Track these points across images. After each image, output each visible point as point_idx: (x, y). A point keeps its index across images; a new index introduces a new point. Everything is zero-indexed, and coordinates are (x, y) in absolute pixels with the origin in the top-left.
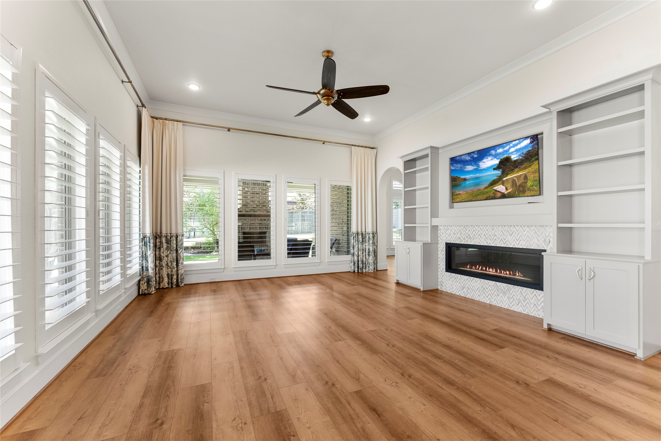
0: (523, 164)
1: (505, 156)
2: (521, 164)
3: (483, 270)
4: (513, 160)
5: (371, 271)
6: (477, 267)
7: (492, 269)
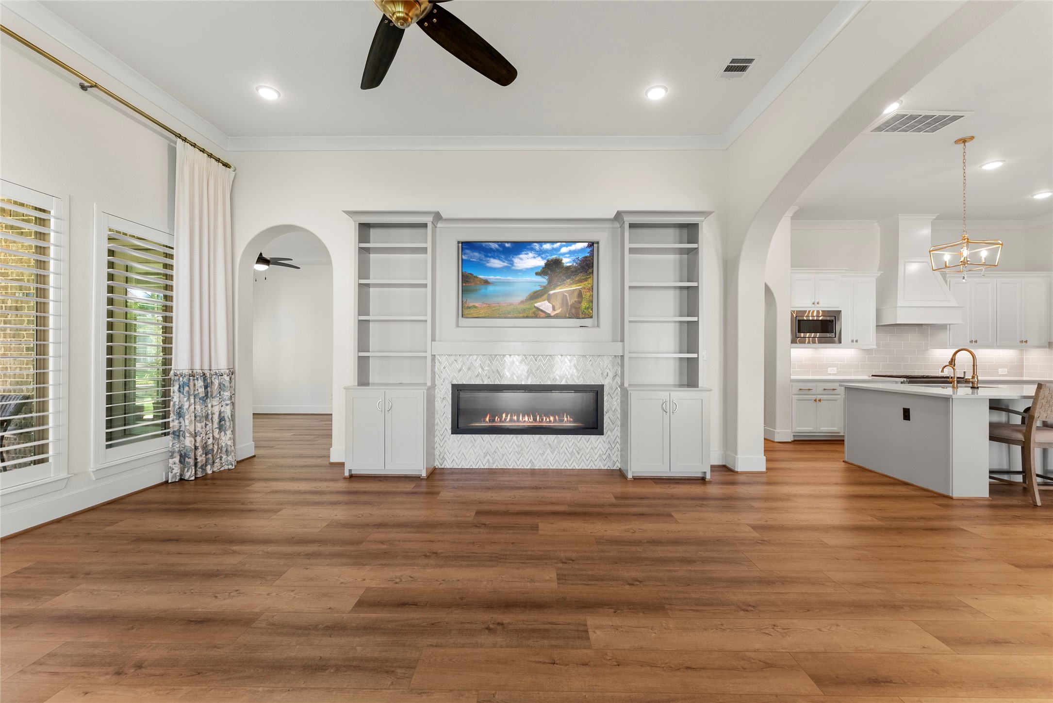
0: (578, 275)
1: (554, 257)
2: (576, 274)
3: (514, 421)
4: (565, 265)
5: (230, 467)
6: (502, 417)
7: (528, 416)
